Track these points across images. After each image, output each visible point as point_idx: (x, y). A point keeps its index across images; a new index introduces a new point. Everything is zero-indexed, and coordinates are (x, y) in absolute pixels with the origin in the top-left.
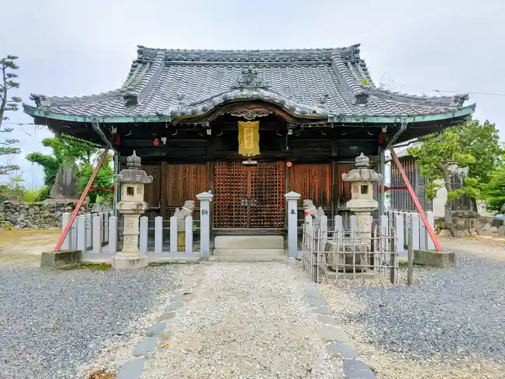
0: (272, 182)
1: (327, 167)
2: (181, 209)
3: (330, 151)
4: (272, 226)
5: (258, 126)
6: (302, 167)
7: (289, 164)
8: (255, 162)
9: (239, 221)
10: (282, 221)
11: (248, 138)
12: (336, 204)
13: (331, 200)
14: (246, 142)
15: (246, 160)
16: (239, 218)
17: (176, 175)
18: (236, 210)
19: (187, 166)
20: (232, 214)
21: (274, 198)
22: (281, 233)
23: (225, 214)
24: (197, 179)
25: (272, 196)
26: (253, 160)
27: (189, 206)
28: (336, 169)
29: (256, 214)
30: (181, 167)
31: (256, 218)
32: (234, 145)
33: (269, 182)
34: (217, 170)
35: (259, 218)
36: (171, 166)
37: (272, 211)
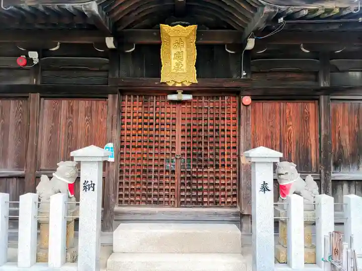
0: (217, 130)
1: (311, 107)
2: (50, 178)
3: (317, 80)
4: (216, 204)
5: (195, 33)
6: (267, 106)
7: (247, 100)
8: (188, 97)
9: (161, 196)
10: (235, 196)
11: (178, 56)
12: (327, 169)
13: (319, 162)
14: (174, 62)
15: (175, 92)
16: (161, 189)
17: (55, 116)
18: (155, 177)
19: (74, 102)
20: (150, 184)
21: (220, 158)
22: (234, 218)
23: (138, 183)
24: (91, 123)
25: (217, 154)
26: (185, 92)
27: (64, 173)
28: (327, 108)
29: (189, 184)
30: (64, 103)
31: (188, 190)
32: (155, 67)
33: (212, 130)
34: (126, 109)
35: (194, 190)
36: (47, 102)
37: (217, 178)
